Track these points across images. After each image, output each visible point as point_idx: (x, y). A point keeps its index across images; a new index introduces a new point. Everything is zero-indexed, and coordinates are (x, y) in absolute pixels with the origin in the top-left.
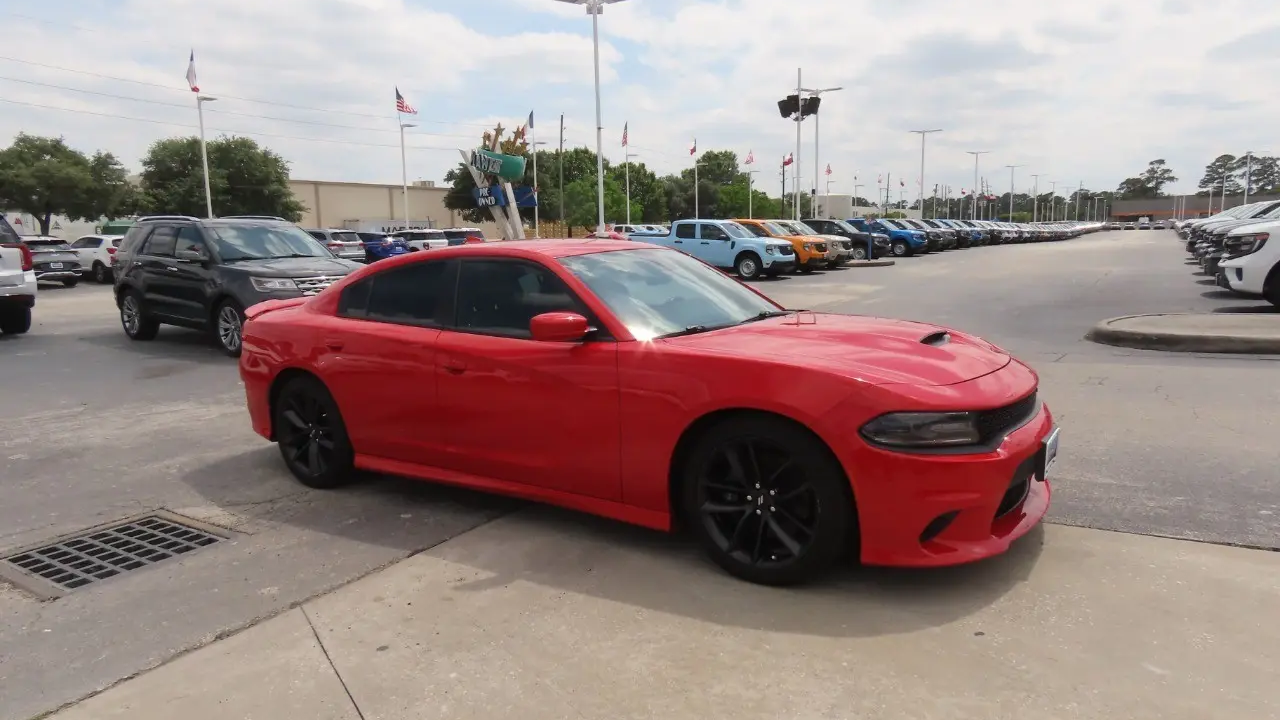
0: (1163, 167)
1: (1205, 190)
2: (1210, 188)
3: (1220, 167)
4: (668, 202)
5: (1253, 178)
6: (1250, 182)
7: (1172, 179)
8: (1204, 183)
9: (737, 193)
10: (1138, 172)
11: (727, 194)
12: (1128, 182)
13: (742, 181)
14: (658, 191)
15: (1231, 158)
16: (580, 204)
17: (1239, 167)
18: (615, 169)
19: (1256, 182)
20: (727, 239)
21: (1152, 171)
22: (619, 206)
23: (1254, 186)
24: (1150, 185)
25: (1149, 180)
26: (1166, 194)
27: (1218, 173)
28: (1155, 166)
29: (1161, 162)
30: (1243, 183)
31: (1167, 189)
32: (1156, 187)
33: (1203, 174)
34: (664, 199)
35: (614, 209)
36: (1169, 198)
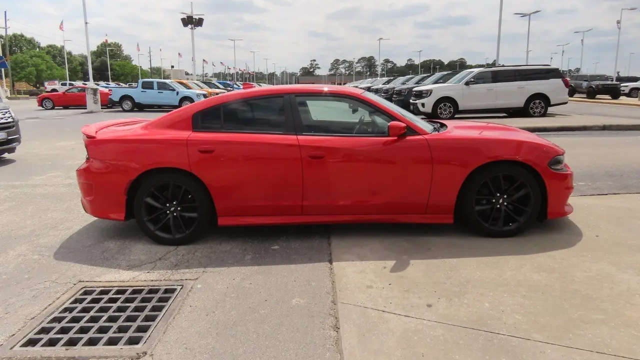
0: (315, 63)
1: (331, 73)
2: (332, 72)
3: (335, 64)
4: (82, 69)
5: (347, 69)
6: (346, 71)
7: (319, 68)
8: (330, 70)
9: (124, 66)
10: (307, 64)
11: (119, 66)
12: (303, 68)
13: (126, 60)
14: (75, 63)
15: (339, 60)
16: (23, 68)
17: (342, 64)
18: (44, 47)
19: (348, 70)
20: (174, 90)
21: (312, 64)
22: (51, 70)
23: (347, 72)
24: (311, 70)
25: (311, 68)
26: (317, 74)
27: (335, 66)
28: (313, 62)
29: (315, 60)
30: (343, 71)
31: (318, 72)
32: (313, 72)
33: (329, 66)
34: (79, 68)
35: (49, 72)
36: (318, 76)
